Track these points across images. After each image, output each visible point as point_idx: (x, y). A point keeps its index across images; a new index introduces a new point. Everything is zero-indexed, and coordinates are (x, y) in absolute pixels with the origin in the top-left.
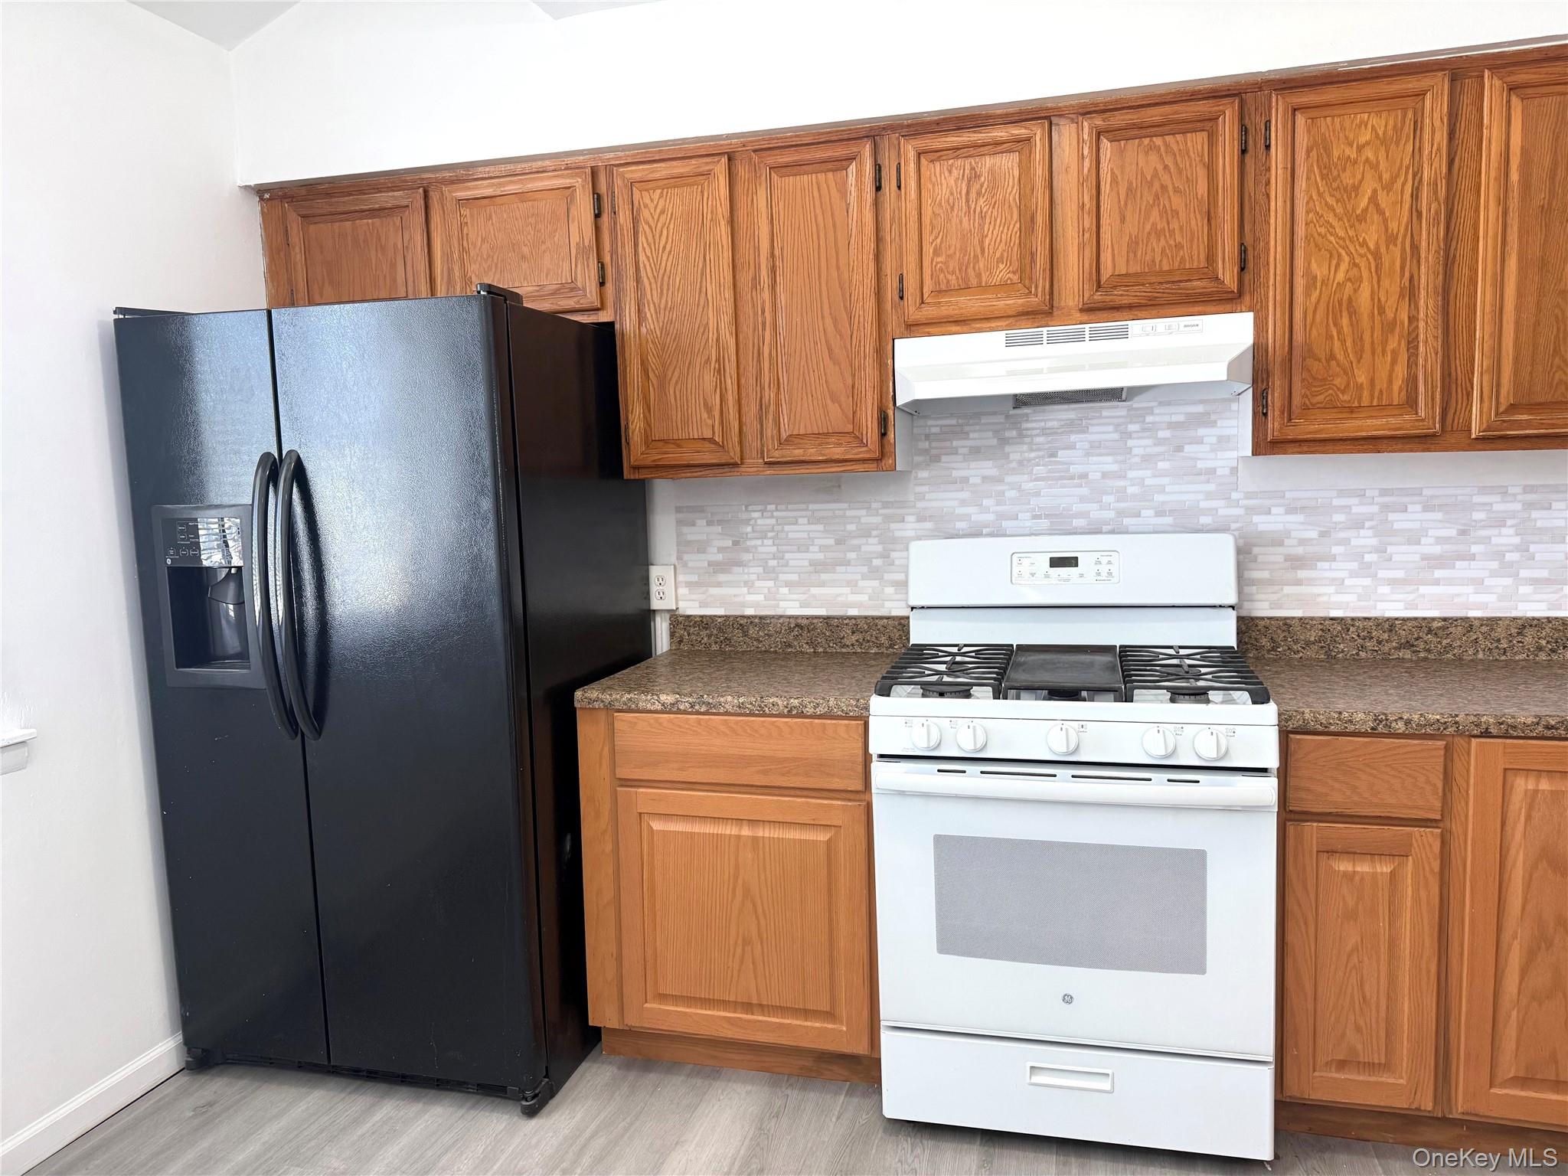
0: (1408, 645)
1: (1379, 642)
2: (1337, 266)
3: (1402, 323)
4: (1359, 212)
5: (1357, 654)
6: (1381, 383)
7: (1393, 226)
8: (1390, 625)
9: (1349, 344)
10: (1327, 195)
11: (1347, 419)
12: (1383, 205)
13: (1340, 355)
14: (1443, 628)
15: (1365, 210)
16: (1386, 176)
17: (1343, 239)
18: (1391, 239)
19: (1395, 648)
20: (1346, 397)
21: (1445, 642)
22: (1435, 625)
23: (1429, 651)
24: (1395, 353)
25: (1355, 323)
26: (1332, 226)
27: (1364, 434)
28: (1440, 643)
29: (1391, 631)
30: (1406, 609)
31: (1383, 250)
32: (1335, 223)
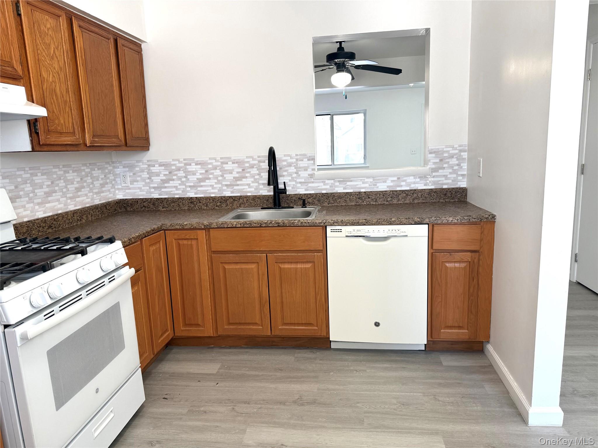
0: (50, 227)
1: (43, 228)
2: (49, 75)
3: (68, 102)
4: (51, 55)
5: (38, 234)
6: (67, 125)
7: (60, 64)
8: (44, 220)
9: (57, 107)
10: (42, 44)
11: (61, 137)
12: (57, 55)
13: (55, 111)
14: (57, 218)
15: (53, 55)
16: (56, 44)
17: (49, 64)
18: (61, 69)
19: (47, 229)
20: (59, 128)
21: (58, 223)
22: (56, 217)
23: (55, 227)
24: (68, 113)
25: (57, 99)
26: (45, 58)
27: (66, 143)
28: (57, 224)
29: (45, 223)
30: (44, 214)
31: (60, 72)
32: (46, 57)
